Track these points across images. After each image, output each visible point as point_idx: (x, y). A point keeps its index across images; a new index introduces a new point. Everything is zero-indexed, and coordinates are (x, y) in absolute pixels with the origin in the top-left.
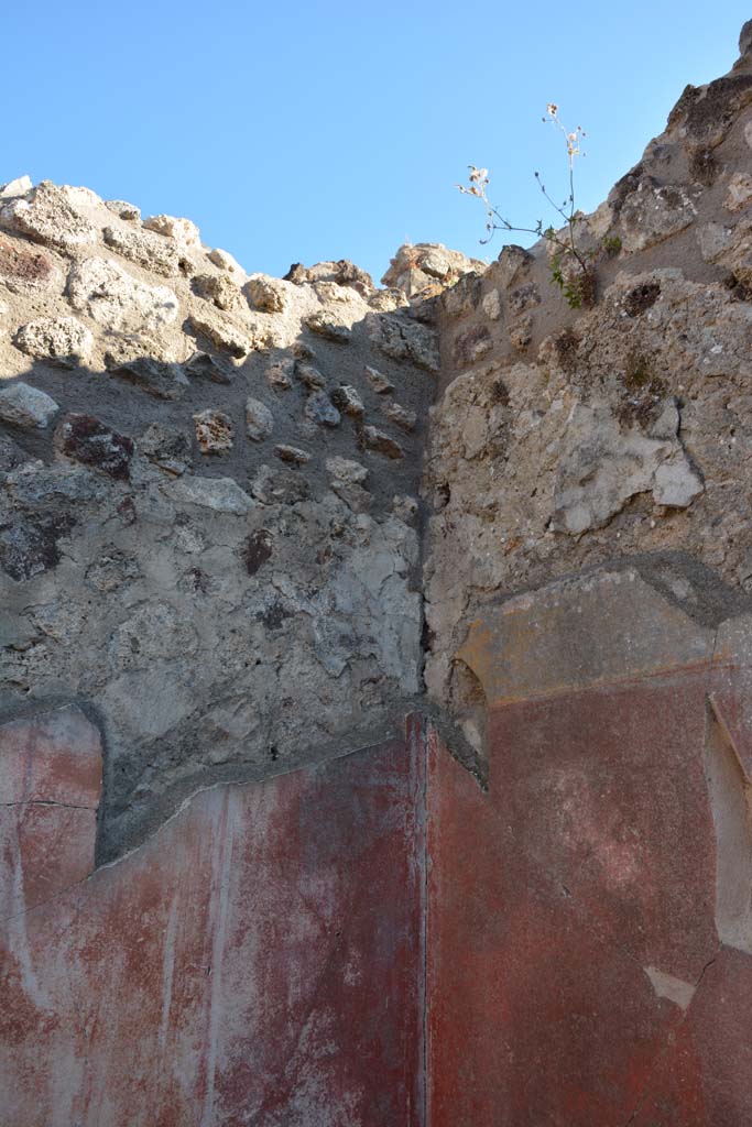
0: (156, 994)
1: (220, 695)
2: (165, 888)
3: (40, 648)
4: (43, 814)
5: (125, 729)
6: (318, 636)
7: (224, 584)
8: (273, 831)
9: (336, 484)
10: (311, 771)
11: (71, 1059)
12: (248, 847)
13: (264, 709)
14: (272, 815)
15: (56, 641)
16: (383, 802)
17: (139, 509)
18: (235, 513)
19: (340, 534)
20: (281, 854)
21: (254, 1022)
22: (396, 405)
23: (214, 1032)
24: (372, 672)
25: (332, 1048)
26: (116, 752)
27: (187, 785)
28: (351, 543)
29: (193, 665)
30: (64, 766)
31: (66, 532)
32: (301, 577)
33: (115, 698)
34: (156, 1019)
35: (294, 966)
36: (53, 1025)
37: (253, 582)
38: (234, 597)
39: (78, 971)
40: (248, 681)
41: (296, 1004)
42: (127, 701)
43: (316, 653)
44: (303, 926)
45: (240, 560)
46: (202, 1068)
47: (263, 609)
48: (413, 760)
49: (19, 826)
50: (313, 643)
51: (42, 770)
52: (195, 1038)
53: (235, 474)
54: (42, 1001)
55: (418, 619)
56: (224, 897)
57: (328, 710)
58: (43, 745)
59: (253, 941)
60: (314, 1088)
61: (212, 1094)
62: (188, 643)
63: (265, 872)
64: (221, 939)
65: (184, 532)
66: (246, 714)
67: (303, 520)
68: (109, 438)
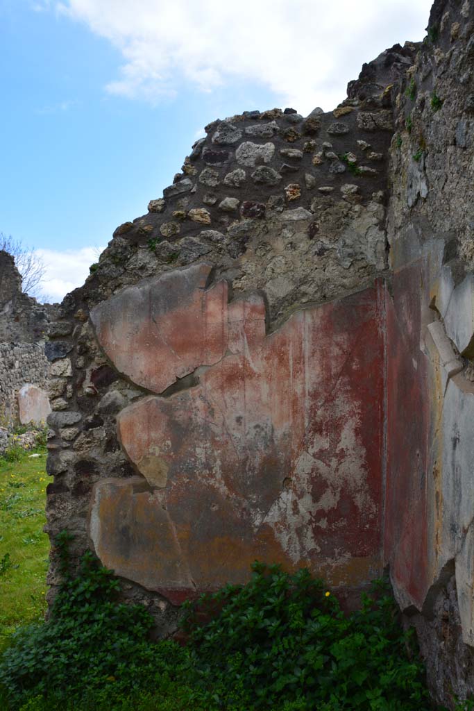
0: (288, 369)
1: (303, 281)
2: (288, 340)
3: (245, 277)
4: (250, 322)
5: (273, 296)
6: (339, 255)
7: (302, 245)
8: (323, 322)
9: (344, 197)
10: (335, 302)
11: (265, 384)
12: (314, 327)
13: (319, 284)
14: (321, 317)
15: (249, 274)
16: (366, 309)
17: (269, 228)
18: (303, 220)
19: (347, 216)
20: (326, 329)
21: (320, 378)
22: (373, 153)
23: (307, 380)
24: (363, 264)
25: (349, 388)
26: (271, 303)
27: (293, 311)
28: (351, 218)
29: (293, 273)
30: (254, 309)
31: (247, 241)
32: (331, 236)
33: (269, 288)
34: (289, 376)
35: (333, 363)
36: (259, 376)
37: (312, 242)
38: (306, 248)
39: (265, 363)
40: (313, 275)
41: (334, 375)
42: (272, 288)
43: (338, 262)
44: (336, 351)
45: (306, 235)
46: (304, 389)
47: (317, 250)
48: (379, 294)
49: (244, 327)
50: (337, 258)
51: (248, 310)
52: (301, 381)
53: (303, 205)
54: (256, 370)
55: (384, 240)
56: (307, 342)
57: (344, 281)
58: (247, 304)
59: (318, 354)
60: (342, 399)
61: (307, 397)
62: (290, 267)
63: (320, 335)
64: (307, 354)
65: (285, 231)
66: (312, 286)
67: (331, 214)
68: (256, 207)
